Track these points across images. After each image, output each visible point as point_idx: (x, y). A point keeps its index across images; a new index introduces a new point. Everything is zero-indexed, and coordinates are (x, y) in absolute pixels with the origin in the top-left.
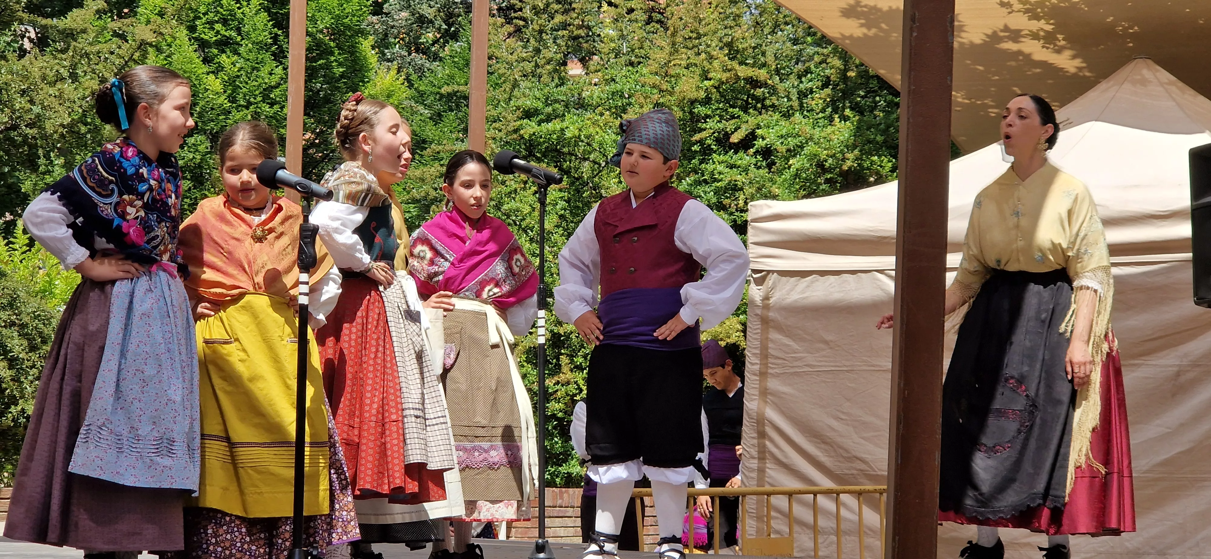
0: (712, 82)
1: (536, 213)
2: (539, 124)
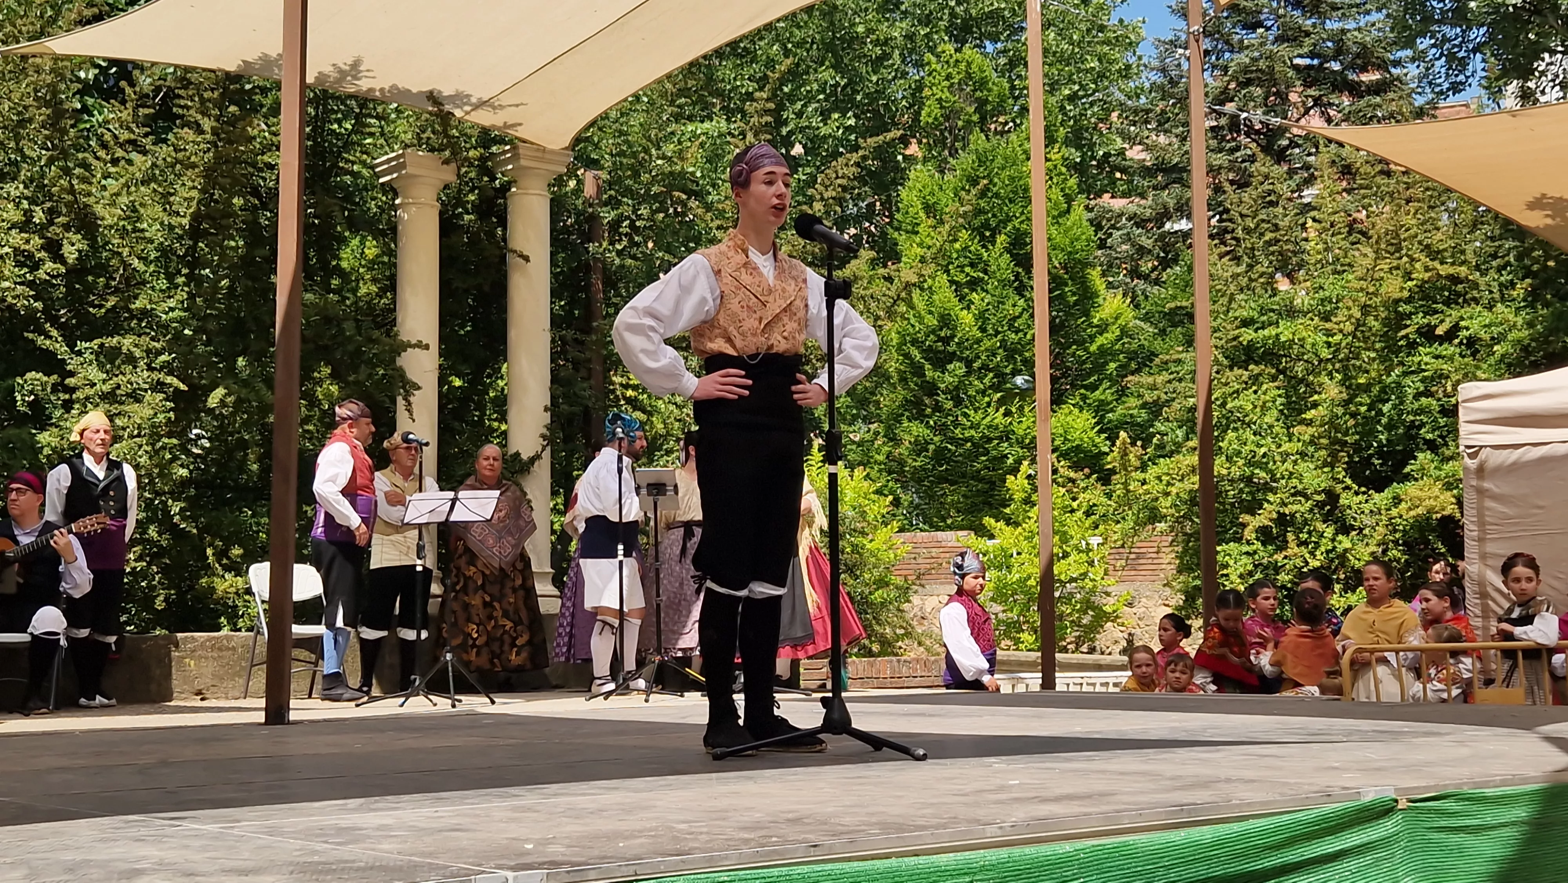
0: (1415, 282)
1: (1258, 410)
2: (1256, 331)
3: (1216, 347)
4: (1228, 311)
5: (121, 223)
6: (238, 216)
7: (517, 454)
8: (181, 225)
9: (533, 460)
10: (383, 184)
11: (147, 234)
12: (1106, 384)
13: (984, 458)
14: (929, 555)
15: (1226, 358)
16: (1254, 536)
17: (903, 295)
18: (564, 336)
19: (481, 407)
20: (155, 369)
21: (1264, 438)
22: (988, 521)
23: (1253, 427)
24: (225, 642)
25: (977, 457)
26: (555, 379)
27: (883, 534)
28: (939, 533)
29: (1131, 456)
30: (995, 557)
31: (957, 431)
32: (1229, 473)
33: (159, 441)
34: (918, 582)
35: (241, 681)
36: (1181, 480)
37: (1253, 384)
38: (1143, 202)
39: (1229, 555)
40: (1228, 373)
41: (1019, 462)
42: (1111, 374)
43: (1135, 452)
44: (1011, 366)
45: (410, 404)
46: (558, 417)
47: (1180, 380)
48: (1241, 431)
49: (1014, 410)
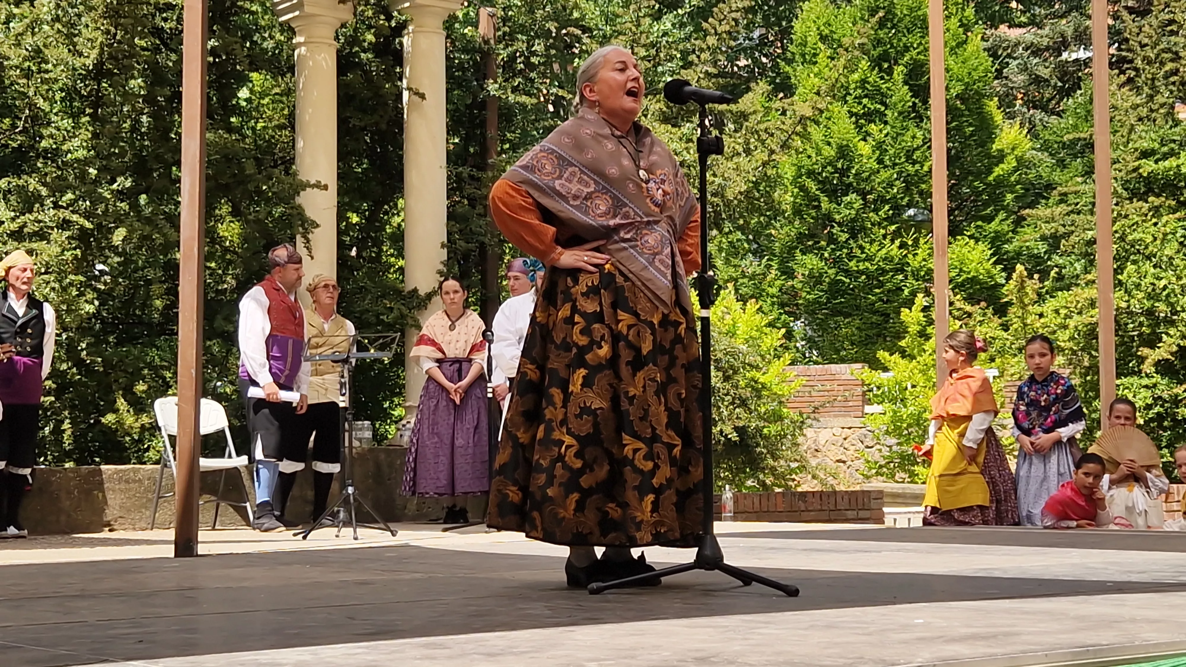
1: (1158, 242)
2: (1156, 162)
3: (1115, 179)
4: (1128, 143)
5: (27, 64)
6: (140, 56)
7: (415, 290)
8: (85, 65)
9: (429, 296)
10: (281, 24)
11: (52, 75)
12: (1002, 215)
13: (877, 291)
14: (821, 388)
15: (1126, 189)
16: (1153, 369)
17: (799, 128)
18: (461, 173)
19: (378, 243)
20: (62, 207)
21: (1165, 271)
22: (882, 355)
23: (1154, 259)
24: (132, 474)
25: (871, 289)
26: (451, 216)
27: (777, 366)
28: (832, 365)
29: (1028, 290)
30: (890, 392)
31: (852, 264)
32: (1129, 307)
33: (66, 278)
34: (812, 416)
35: (148, 513)
36: (1080, 313)
37: (1153, 216)
38: (1039, 32)
39: (1127, 388)
40: (1127, 204)
41: (914, 294)
42: (1008, 204)
43: (1032, 285)
44: (907, 199)
45: (308, 241)
46: (455, 253)
47: (1079, 213)
48: (1141, 264)
49: (910, 243)
